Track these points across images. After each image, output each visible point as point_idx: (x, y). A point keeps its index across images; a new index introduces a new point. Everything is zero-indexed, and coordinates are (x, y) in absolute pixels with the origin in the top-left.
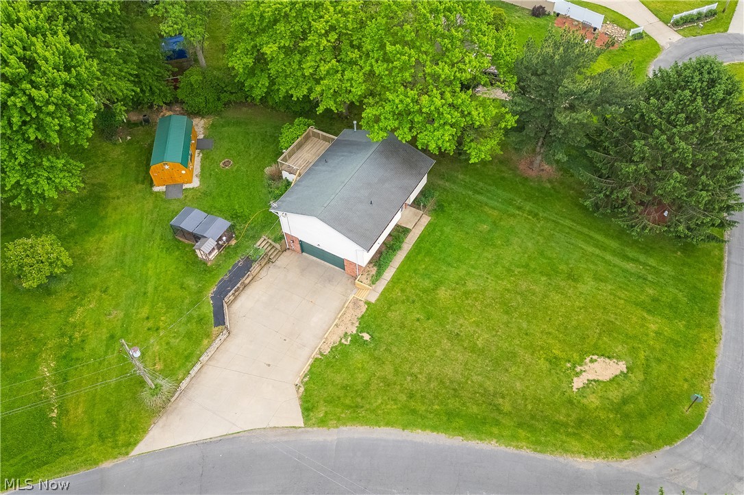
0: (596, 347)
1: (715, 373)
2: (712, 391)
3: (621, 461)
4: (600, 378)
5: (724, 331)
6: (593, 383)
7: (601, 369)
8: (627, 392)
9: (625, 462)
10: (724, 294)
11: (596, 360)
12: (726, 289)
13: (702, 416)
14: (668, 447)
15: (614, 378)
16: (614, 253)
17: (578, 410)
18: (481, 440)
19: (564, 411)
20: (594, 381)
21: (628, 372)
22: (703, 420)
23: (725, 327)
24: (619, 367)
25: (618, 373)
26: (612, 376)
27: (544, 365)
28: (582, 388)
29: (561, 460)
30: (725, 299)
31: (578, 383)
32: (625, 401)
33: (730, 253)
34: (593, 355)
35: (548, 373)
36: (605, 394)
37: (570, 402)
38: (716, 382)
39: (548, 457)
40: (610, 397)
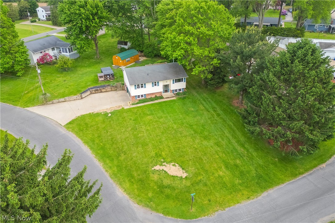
0: (182, 162)
1: (229, 208)
2: (216, 213)
3: (135, 203)
4: (169, 172)
5: (259, 198)
6: (164, 172)
7: (174, 170)
8: (173, 185)
9: (136, 205)
10: (282, 186)
11: (176, 166)
12: (287, 185)
13: (196, 217)
14: (162, 215)
15: (175, 176)
16: (238, 142)
17: (144, 176)
18: (99, 161)
19: (139, 173)
20: (165, 171)
21: (184, 178)
22: (195, 219)
23: (263, 197)
24: (183, 174)
25: (179, 176)
26: (175, 175)
27: (153, 153)
28: (156, 170)
29: (114, 185)
30: (280, 188)
31: (157, 168)
32: (168, 187)
33: (310, 174)
34: (177, 164)
35: (151, 157)
36: (163, 179)
37: (145, 172)
38: (224, 211)
39: (111, 181)
40: (164, 181)
